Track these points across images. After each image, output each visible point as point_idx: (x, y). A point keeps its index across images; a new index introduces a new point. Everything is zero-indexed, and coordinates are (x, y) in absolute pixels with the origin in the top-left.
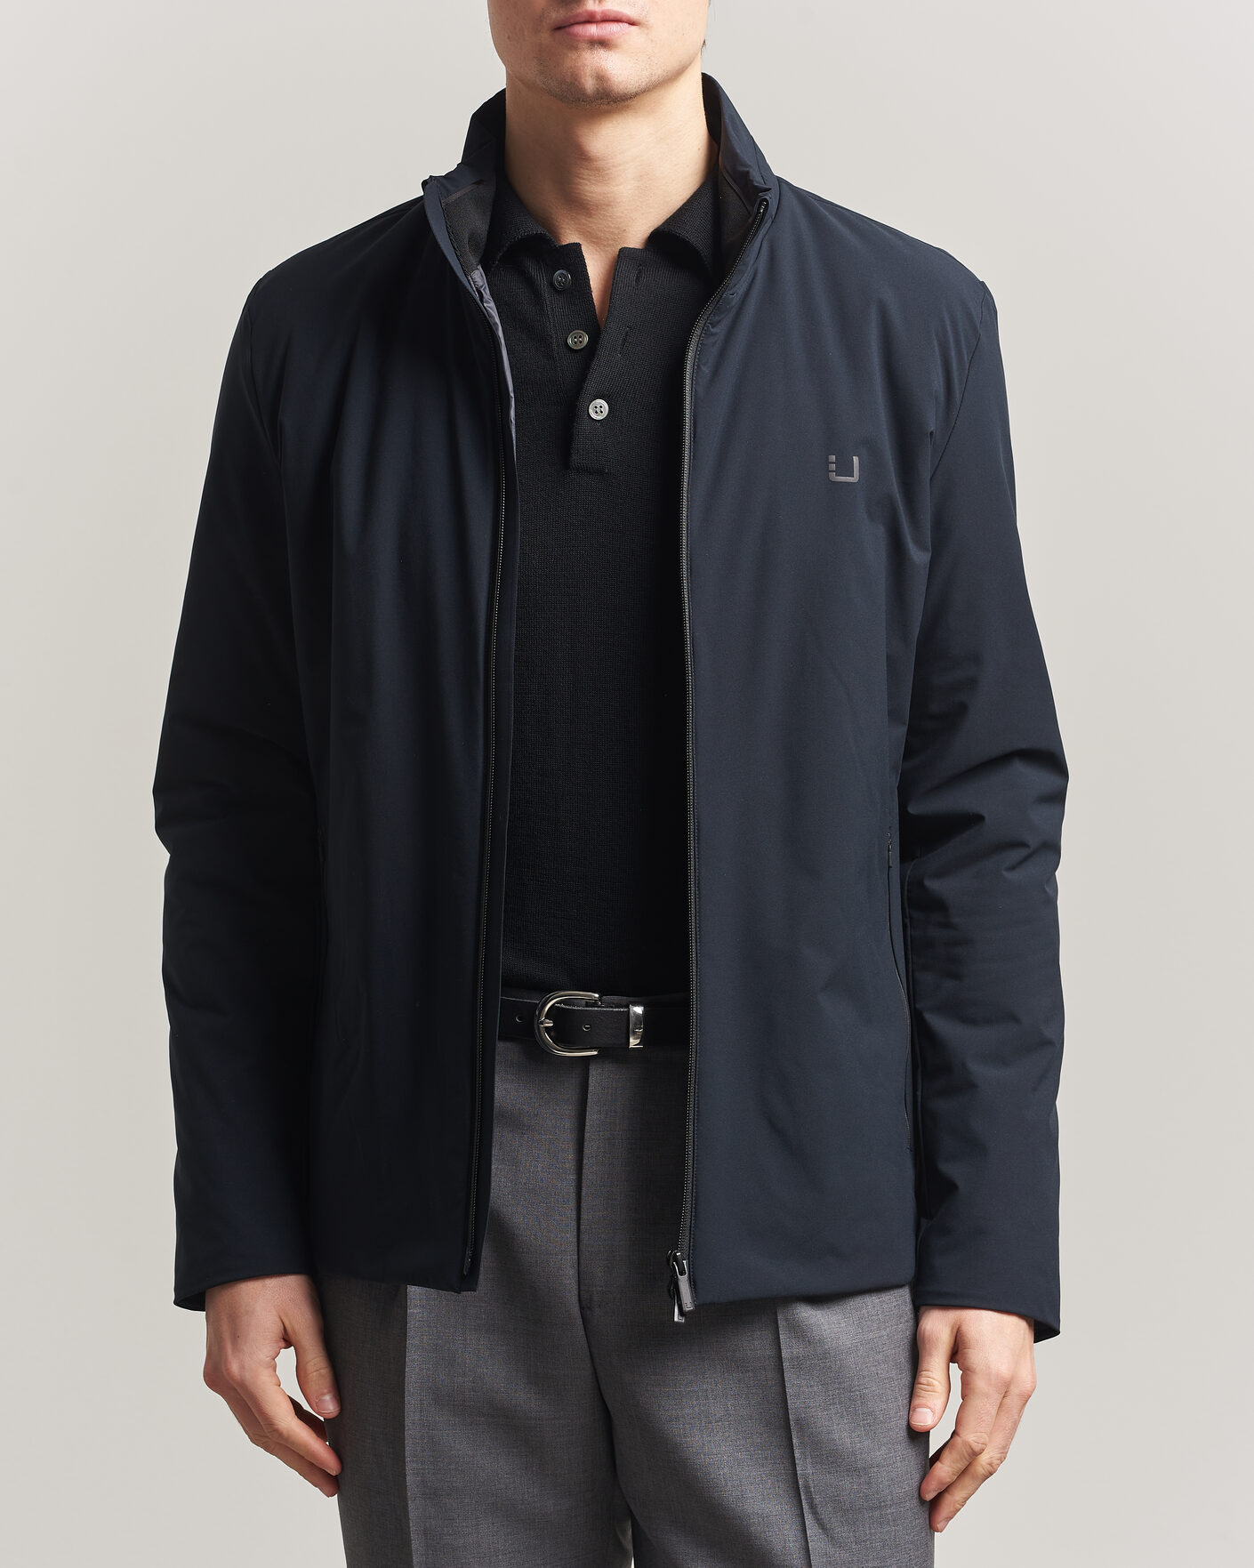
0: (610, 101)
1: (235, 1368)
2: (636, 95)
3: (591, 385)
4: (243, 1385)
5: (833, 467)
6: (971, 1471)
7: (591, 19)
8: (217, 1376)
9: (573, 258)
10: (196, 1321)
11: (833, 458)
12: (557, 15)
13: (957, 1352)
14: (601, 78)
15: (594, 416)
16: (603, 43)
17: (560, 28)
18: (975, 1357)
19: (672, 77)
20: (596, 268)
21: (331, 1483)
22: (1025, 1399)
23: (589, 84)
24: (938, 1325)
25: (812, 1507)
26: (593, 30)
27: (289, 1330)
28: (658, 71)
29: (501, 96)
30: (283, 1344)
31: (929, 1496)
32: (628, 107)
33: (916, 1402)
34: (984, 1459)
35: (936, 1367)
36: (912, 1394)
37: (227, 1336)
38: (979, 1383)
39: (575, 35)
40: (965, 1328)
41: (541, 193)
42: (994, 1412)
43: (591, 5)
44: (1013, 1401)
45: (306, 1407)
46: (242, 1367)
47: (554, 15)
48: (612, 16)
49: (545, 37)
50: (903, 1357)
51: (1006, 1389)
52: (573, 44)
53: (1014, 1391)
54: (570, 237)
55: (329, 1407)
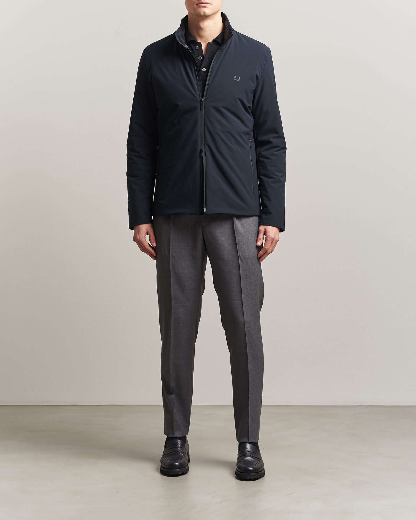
0: (206, 17)
1: (138, 238)
2: (210, 15)
3: (203, 65)
4: (140, 240)
5: (235, 78)
6: (266, 253)
7: (203, 3)
8: (135, 239)
9: (200, 44)
10: (132, 231)
11: (235, 76)
12: (197, 2)
13: (265, 233)
14: (204, 13)
15: (203, 71)
16: (205, 7)
17: (197, 4)
18: (268, 234)
19: (216, 13)
20: (204, 46)
21: (155, 258)
22: (277, 242)
23: (202, 14)
24: (262, 228)
25: (241, 258)
26: (203, 5)
27: (148, 232)
28: (214, 12)
29: (187, 16)
30: (147, 234)
31: (259, 257)
32: (209, 18)
33: (258, 241)
34: (268, 251)
35: (261, 235)
36: (257, 240)
37: (137, 233)
38: (268, 239)
39: (200, 6)
40: (266, 229)
41: (194, 33)
42: (270, 244)
43: (203, 0)
44: (274, 242)
45: (151, 245)
46: (140, 238)
47: (196, 2)
48: (206, 3)
49: (195, 6)
50: (256, 232)
51: (273, 240)
52: (200, 7)
53: (275, 240)
54: (199, 41)
55: (155, 244)
